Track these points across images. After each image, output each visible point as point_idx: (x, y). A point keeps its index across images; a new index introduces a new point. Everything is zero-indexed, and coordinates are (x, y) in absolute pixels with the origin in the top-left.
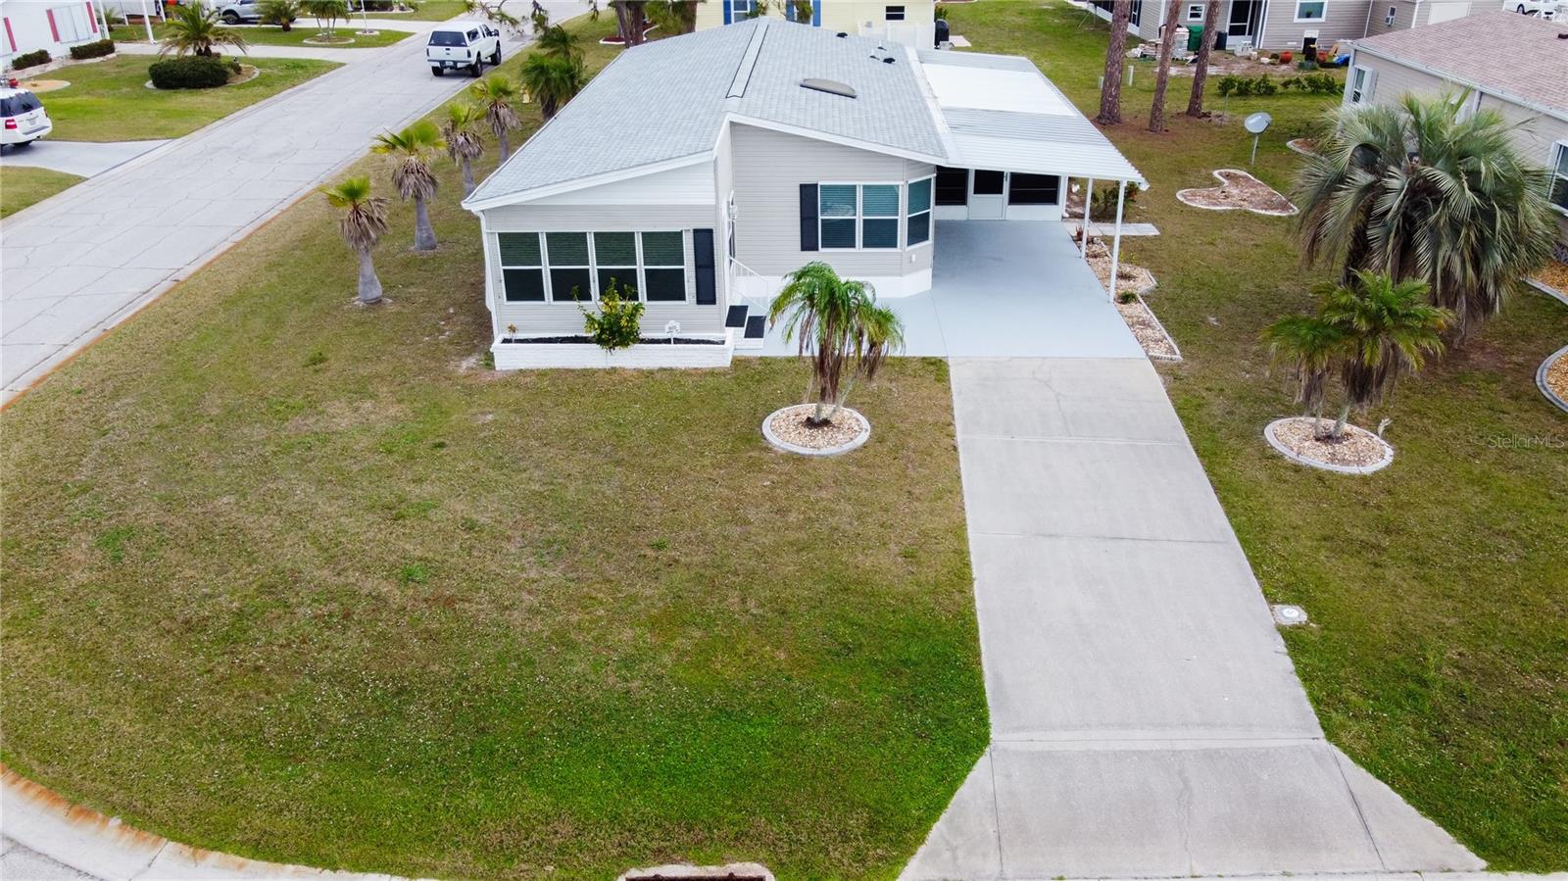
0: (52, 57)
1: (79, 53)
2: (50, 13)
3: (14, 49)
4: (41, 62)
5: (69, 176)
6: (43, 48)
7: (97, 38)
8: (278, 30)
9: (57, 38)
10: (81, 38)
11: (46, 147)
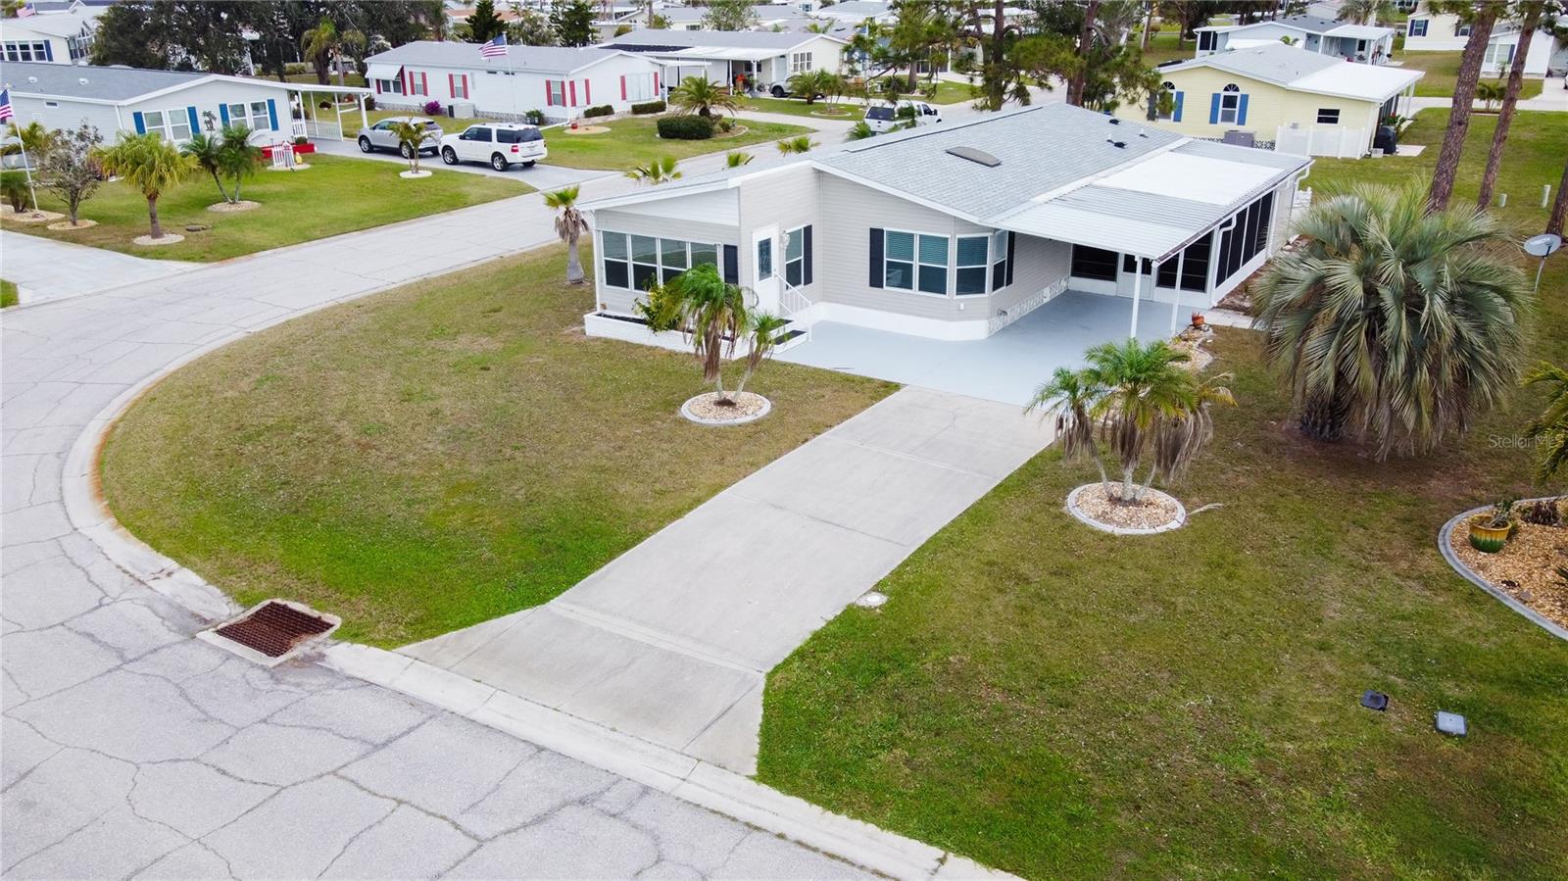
0: (616, 111)
1: (637, 110)
2: (623, 79)
3: (588, 103)
4: (605, 114)
5: (530, 187)
6: (610, 104)
7: (658, 99)
8: (803, 103)
9: (624, 97)
10: (642, 98)
11: (540, 168)
